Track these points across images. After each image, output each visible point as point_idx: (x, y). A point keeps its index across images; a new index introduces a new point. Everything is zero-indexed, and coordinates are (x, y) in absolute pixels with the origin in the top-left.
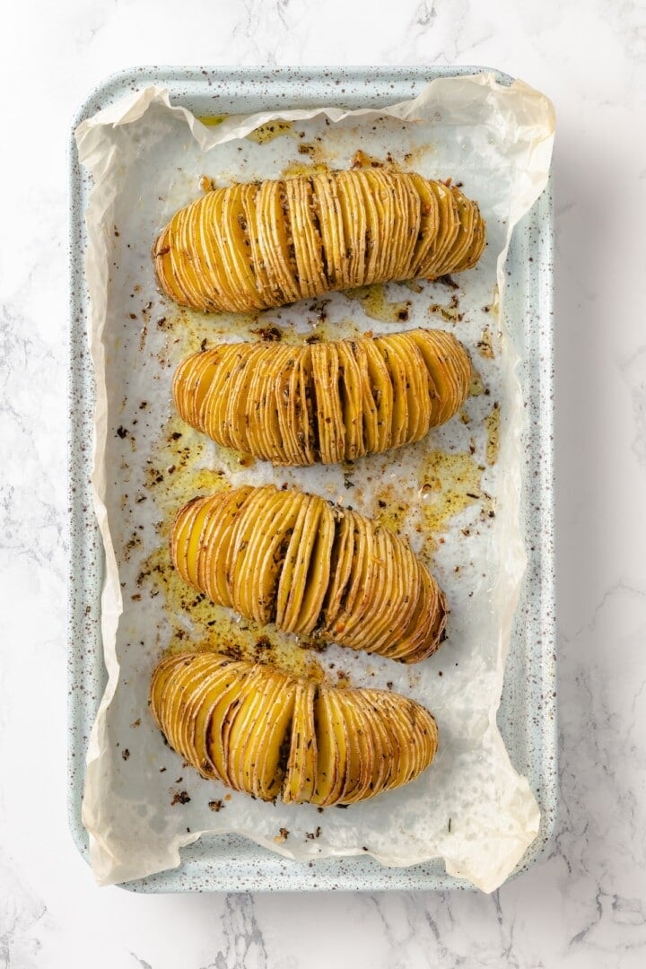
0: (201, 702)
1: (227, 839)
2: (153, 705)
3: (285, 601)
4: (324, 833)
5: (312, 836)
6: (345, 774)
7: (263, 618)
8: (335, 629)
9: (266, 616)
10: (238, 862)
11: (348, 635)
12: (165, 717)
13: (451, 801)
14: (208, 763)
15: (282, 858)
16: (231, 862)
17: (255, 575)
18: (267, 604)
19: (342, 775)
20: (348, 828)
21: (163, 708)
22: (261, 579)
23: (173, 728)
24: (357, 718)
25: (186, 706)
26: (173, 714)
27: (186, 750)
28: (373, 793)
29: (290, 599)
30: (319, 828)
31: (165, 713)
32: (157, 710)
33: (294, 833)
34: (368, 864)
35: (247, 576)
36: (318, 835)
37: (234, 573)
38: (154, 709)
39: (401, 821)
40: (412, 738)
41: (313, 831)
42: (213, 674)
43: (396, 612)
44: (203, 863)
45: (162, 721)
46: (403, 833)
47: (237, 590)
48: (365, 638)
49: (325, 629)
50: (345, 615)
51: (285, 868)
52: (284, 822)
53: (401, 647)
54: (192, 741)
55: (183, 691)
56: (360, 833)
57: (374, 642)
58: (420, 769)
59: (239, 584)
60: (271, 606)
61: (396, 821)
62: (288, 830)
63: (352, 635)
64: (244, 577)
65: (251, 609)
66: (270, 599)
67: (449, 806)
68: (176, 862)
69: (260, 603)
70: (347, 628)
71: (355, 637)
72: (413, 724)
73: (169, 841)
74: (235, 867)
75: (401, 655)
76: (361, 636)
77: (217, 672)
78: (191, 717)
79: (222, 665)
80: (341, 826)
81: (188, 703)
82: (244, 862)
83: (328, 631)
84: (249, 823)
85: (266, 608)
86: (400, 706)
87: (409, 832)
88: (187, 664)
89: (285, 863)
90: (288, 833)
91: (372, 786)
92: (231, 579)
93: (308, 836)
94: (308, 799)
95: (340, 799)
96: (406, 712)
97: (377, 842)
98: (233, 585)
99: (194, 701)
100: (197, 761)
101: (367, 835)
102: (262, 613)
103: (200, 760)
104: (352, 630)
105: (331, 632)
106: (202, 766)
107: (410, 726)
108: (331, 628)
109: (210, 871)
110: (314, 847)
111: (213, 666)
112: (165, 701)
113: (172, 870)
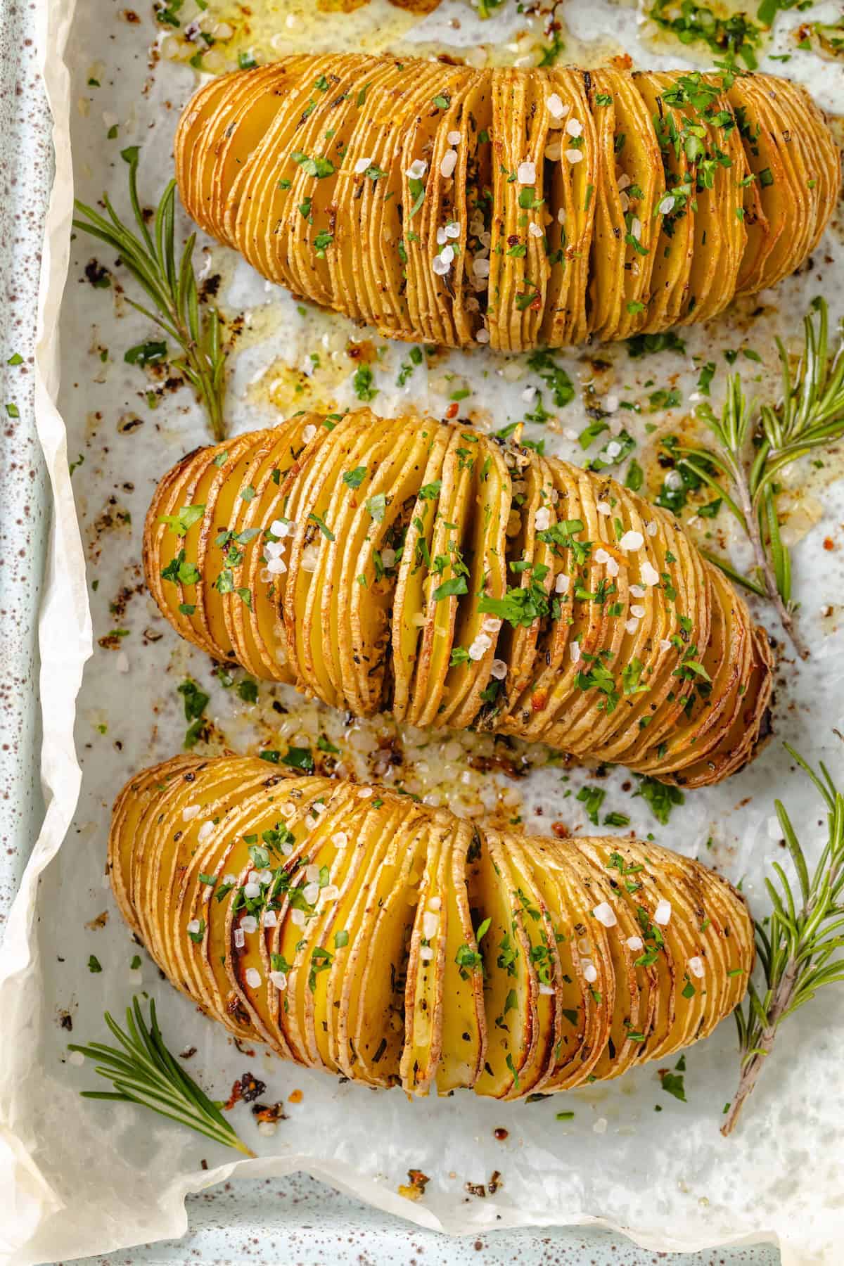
0: (221, 863)
1: (289, 1190)
2: (117, 871)
3: (413, 652)
4: (507, 1187)
5: (481, 1191)
6: (552, 1023)
7: (366, 697)
8: (528, 707)
9: (372, 691)
10: (316, 1233)
11: (557, 718)
12: (143, 898)
13: (794, 1125)
14: (240, 1003)
15: (413, 1228)
16: (300, 1233)
17: (341, 598)
18: (373, 664)
19: (544, 1027)
20: (564, 1176)
21: (138, 879)
22: (354, 603)
23: (161, 922)
24: (572, 897)
25: (187, 875)
26: (161, 889)
27: (192, 975)
28: (615, 1068)
29: (424, 644)
30: (497, 1174)
31: (143, 888)
32: (126, 884)
33: (440, 1182)
34: (606, 1249)
35: (325, 600)
36: (494, 1188)
37: (292, 597)
38: (120, 880)
39: (680, 1166)
40: (698, 944)
41: (482, 1179)
42: (247, 802)
43: (664, 664)
44: (239, 1233)
45: (138, 909)
46: (685, 1192)
47: (303, 635)
48: (595, 725)
49: (507, 710)
50: (549, 673)
51: (419, 1251)
52: (419, 1158)
53: (678, 745)
54: (204, 953)
55: (181, 840)
56: (589, 1187)
57: (617, 735)
58: (717, 1012)
59: (306, 620)
60: (382, 669)
61: (670, 1165)
62: (428, 1174)
63: (568, 718)
64: (317, 600)
65: (339, 678)
66: (377, 652)
67: (789, 1137)
68: (178, 1226)
69: (357, 660)
70: (555, 701)
71: (575, 722)
72: (700, 914)
73: (161, 1186)
74: (309, 1242)
75: (677, 765)
76: (586, 721)
77: (254, 798)
78: (199, 897)
79: (266, 784)
80: (547, 1172)
81: (192, 864)
82: (331, 1234)
83: (513, 713)
84: (340, 1154)
85: (371, 673)
86: (668, 875)
87: (699, 1190)
88: (189, 779)
89: (420, 1239)
90: (426, 1180)
91: (613, 1051)
92: (288, 611)
93: (472, 1190)
94: (466, 1079)
95: (543, 1082)
96: (682, 887)
97: (625, 1208)
98: (291, 624)
99: (206, 862)
100: (217, 997)
101: (604, 1192)
102: (363, 684)
103: (224, 996)
104: (566, 706)
105: (520, 715)
106: (227, 1010)
107: (693, 919)
108: (518, 706)
109: (253, 1248)
110: (485, 1214)
111: (246, 786)
112: (143, 861)
113: (168, 1244)
